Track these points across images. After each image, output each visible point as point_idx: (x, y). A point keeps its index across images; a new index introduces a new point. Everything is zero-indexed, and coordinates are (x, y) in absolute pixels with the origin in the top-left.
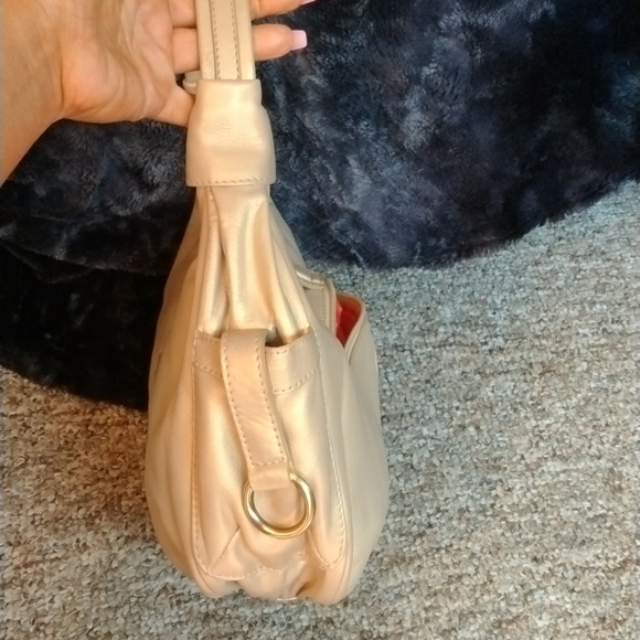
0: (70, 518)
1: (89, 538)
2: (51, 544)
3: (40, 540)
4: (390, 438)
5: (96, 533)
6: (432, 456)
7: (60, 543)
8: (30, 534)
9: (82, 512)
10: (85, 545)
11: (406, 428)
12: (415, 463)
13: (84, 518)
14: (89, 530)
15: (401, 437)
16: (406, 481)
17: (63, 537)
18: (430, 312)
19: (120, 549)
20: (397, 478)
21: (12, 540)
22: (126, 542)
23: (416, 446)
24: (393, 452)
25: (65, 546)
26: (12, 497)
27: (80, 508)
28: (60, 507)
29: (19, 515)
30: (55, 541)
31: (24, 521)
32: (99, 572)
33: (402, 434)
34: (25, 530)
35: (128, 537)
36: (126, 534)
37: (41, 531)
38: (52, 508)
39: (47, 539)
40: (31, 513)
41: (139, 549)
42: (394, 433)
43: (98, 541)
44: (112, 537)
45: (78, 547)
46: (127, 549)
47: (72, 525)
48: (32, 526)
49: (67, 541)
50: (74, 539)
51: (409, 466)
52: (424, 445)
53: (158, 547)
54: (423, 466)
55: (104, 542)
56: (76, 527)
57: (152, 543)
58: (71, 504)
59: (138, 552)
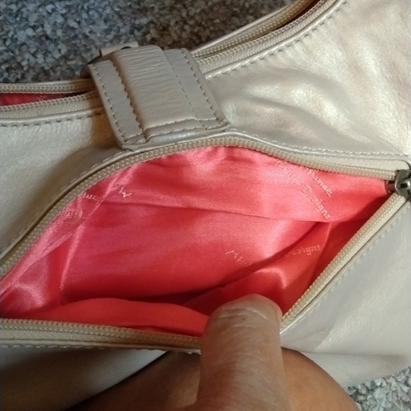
4: (11, 14)
6: (66, 19)
12: (49, 32)
15: (24, 10)
16: (45, 55)
20: (34, 55)
23: (45, 14)
24: (20, 29)
33: (24, 6)
42: (14, 7)
51: (43, 39)
52: (54, 10)
54: (59, 33)
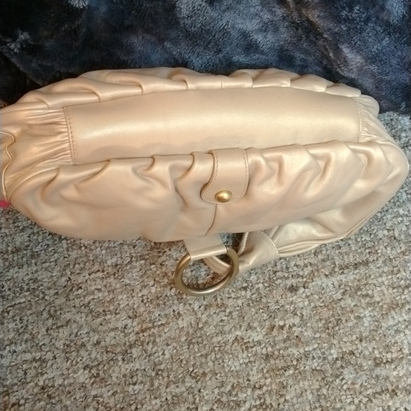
0: (166, 296)
1: (181, 309)
2: (157, 315)
3: (149, 312)
5: (185, 304)
7: (163, 314)
8: (142, 309)
9: (173, 290)
10: (179, 313)
11: (387, 211)
13: (176, 295)
14: (180, 303)
17: (164, 309)
18: (393, 123)
19: (202, 314)
21: (131, 314)
22: (206, 309)
25: (166, 315)
26: (126, 285)
27: (171, 289)
28: (159, 289)
29: (133, 297)
30: (159, 313)
31: (137, 301)
32: (191, 331)
34: (138, 307)
35: (206, 305)
36: (205, 303)
37: (149, 306)
38: (153, 290)
39: (153, 312)
40: (140, 295)
41: (215, 313)
43: (187, 310)
44: (196, 307)
45: (174, 315)
46: (208, 314)
47: (168, 300)
48: (142, 304)
49: (167, 312)
50: (172, 310)
53: (228, 311)
55: (191, 310)
56: (171, 302)
57: (223, 309)
58: (165, 286)
59: (215, 316)
